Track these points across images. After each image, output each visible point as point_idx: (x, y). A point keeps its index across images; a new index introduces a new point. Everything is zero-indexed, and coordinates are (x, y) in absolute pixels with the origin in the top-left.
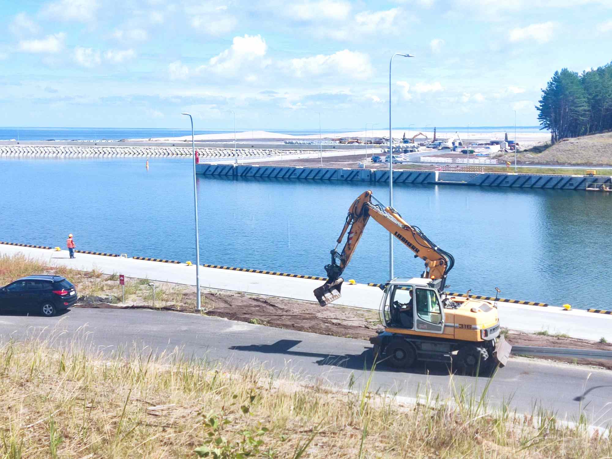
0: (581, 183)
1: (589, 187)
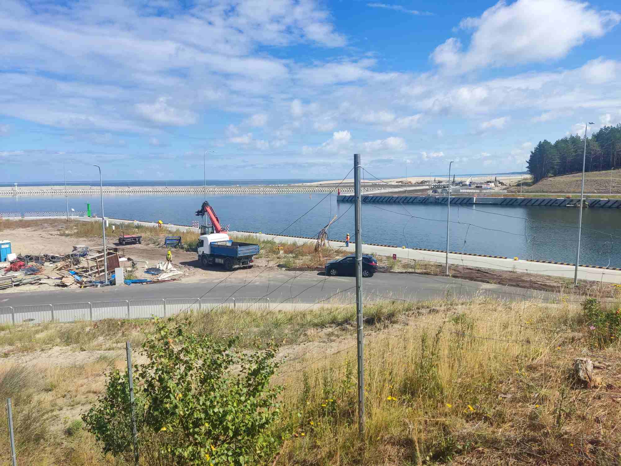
0: (562, 203)
1: (568, 204)
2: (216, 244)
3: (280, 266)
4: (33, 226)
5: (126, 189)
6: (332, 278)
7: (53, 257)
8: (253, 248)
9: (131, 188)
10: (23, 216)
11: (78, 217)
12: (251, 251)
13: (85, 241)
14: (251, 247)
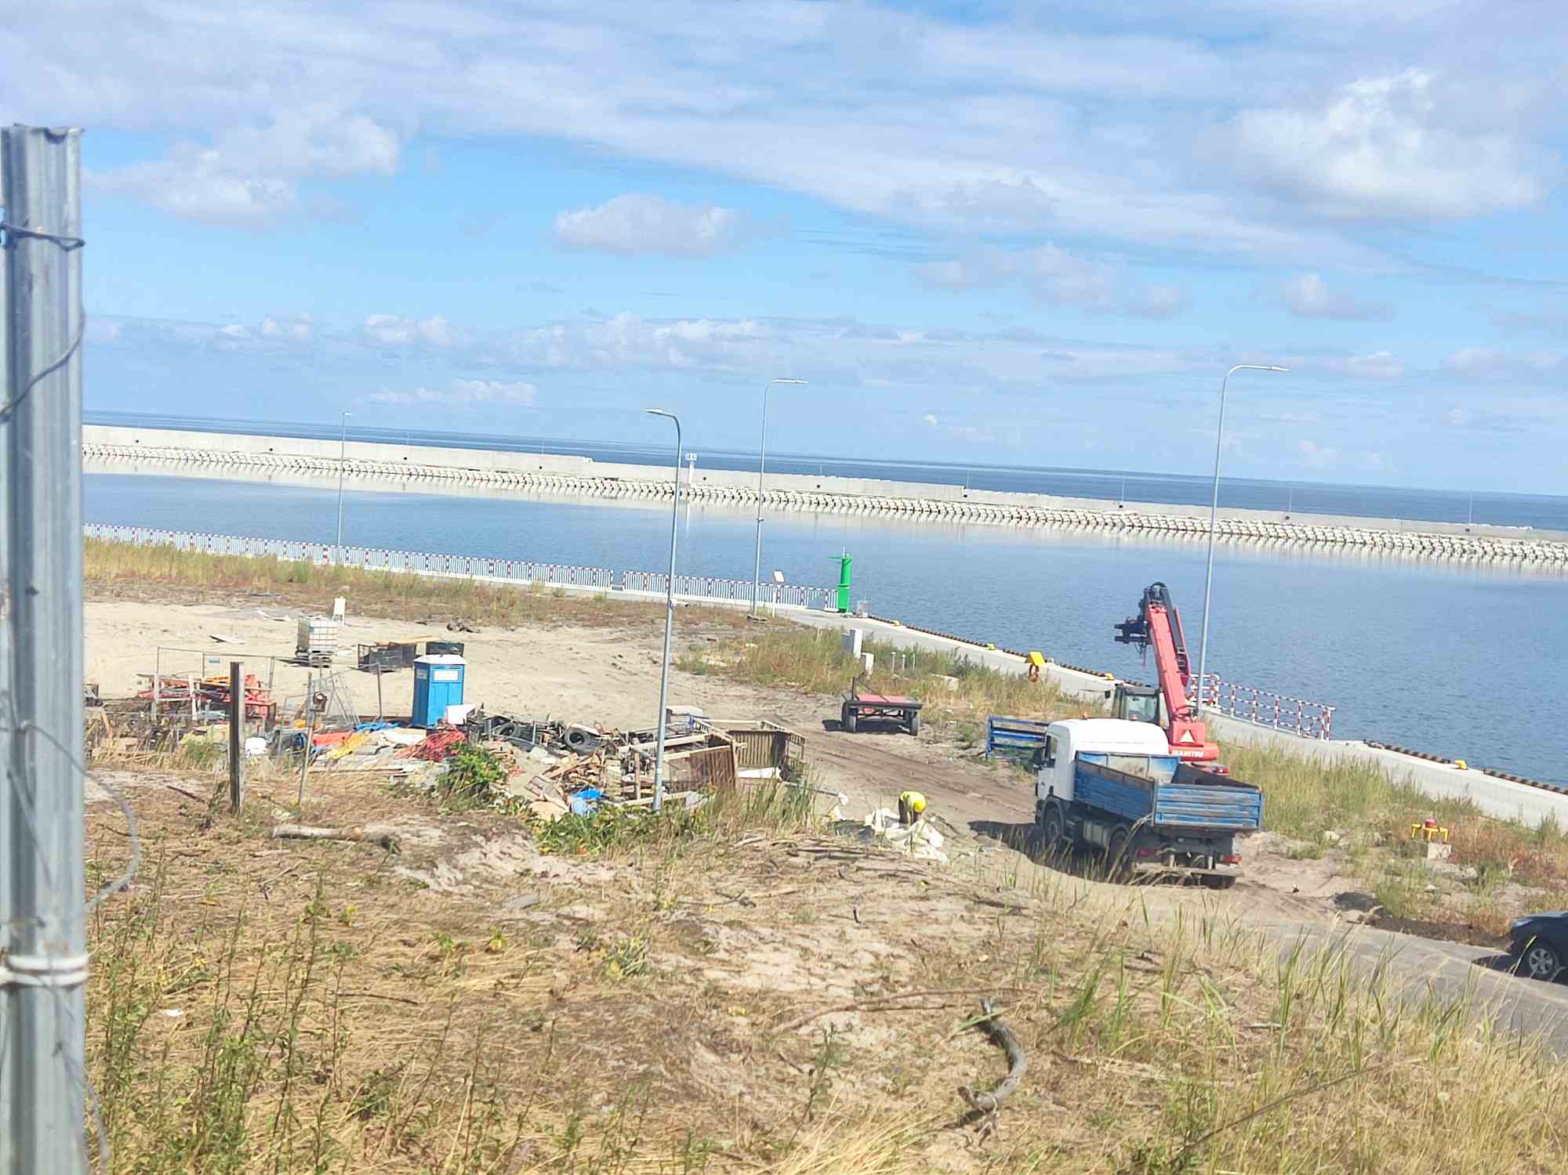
2: (1101, 762)
3: (1345, 901)
4: (622, 623)
5: (1107, 509)
6: (1526, 985)
7: (577, 736)
8: (1234, 802)
9: (1131, 508)
10: (619, 583)
11: (802, 608)
12: (1221, 809)
13: (742, 698)
14: (1221, 794)
